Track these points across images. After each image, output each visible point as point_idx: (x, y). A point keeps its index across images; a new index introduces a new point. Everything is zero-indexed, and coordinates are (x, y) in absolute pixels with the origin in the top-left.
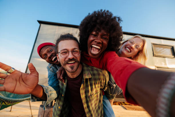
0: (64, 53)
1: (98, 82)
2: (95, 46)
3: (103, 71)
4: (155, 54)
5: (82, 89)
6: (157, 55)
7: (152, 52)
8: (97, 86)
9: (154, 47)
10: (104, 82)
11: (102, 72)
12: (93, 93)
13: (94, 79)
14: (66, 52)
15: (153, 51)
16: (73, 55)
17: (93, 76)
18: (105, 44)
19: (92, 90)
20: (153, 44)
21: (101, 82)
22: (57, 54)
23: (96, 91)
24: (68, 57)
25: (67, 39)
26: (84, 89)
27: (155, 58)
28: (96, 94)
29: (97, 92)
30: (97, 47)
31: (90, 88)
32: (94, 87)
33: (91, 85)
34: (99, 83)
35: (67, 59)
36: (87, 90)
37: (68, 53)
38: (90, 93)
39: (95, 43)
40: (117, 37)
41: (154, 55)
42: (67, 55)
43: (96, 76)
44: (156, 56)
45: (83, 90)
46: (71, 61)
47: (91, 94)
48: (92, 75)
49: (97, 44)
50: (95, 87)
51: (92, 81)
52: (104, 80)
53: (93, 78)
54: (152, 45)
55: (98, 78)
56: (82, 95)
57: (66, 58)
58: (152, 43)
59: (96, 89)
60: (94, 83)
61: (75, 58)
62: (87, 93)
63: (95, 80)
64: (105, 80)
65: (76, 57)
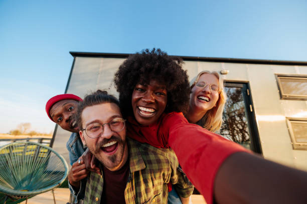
0: (94, 129)
1: (157, 175)
2: (145, 109)
3: (165, 154)
4: (283, 94)
5: (129, 190)
6: (287, 97)
7: (278, 91)
8: (156, 182)
9: (281, 81)
10: (170, 172)
11: (163, 156)
12: (149, 196)
13: (150, 170)
14: (97, 126)
15: (279, 89)
16: (112, 130)
17: (148, 165)
18: (161, 103)
19: (147, 191)
20: (279, 76)
21: (164, 175)
22: (81, 131)
23: (155, 191)
24: (102, 136)
25: (98, 103)
26: (133, 190)
27: (283, 101)
28: (156, 198)
29: (157, 193)
30: (148, 110)
31: (143, 187)
32: (150, 184)
33: (146, 182)
34: (160, 177)
35: (101, 140)
36: (138, 191)
37: (101, 127)
38: (145, 197)
39: (144, 104)
40: (180, 89)
41: (281, 97)
42: (100, 131)
43: (153, 165)
44: (286, 99)
45: (130, 193)
46: (110, 142)
47: (145, 200)
48: (147, 163)
49: (146, 105)
50: (153, 185)
51: (147, 174)
52: (168, 170)
53: (148, 168)
54: (276, 79)
55: (157, 168)
56: (129, 202)
57: (98, 138)
58: (275, 74)
59: (154, 189)
60: (150, 178)
61: (116, 135)
62: (138, 198)
63: (152, 171)
64: (170, 169)
65: (117, 133)
